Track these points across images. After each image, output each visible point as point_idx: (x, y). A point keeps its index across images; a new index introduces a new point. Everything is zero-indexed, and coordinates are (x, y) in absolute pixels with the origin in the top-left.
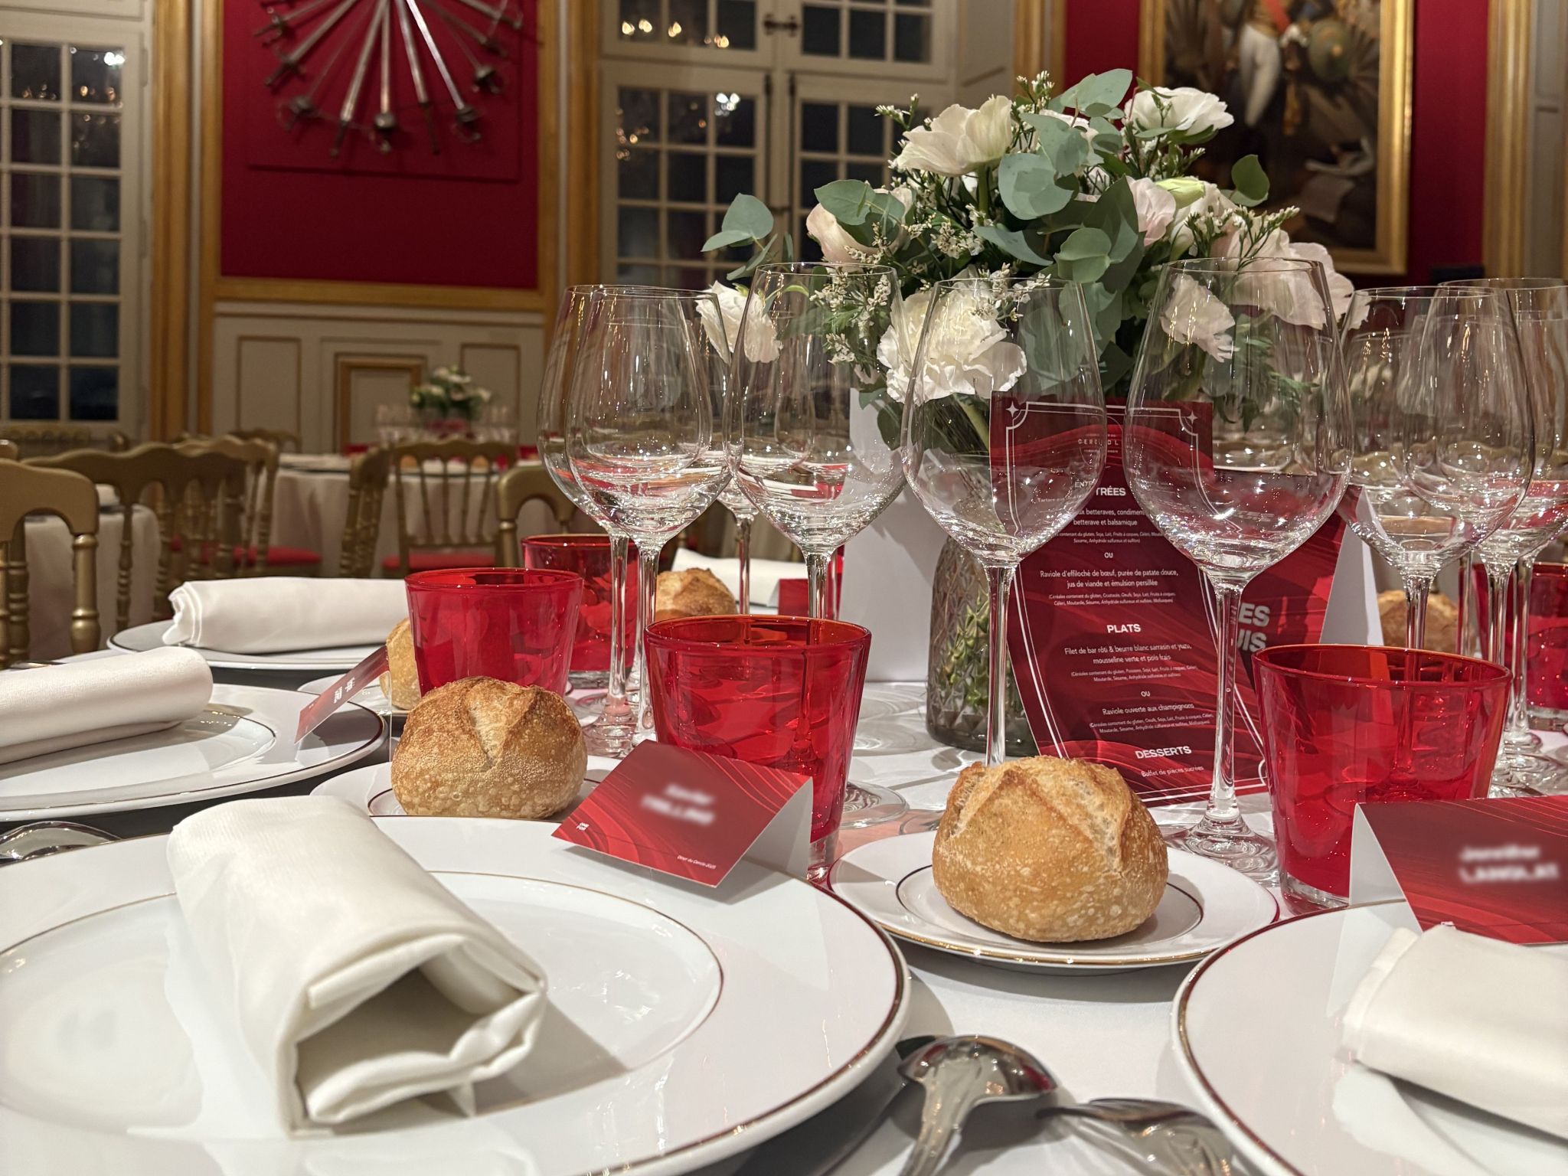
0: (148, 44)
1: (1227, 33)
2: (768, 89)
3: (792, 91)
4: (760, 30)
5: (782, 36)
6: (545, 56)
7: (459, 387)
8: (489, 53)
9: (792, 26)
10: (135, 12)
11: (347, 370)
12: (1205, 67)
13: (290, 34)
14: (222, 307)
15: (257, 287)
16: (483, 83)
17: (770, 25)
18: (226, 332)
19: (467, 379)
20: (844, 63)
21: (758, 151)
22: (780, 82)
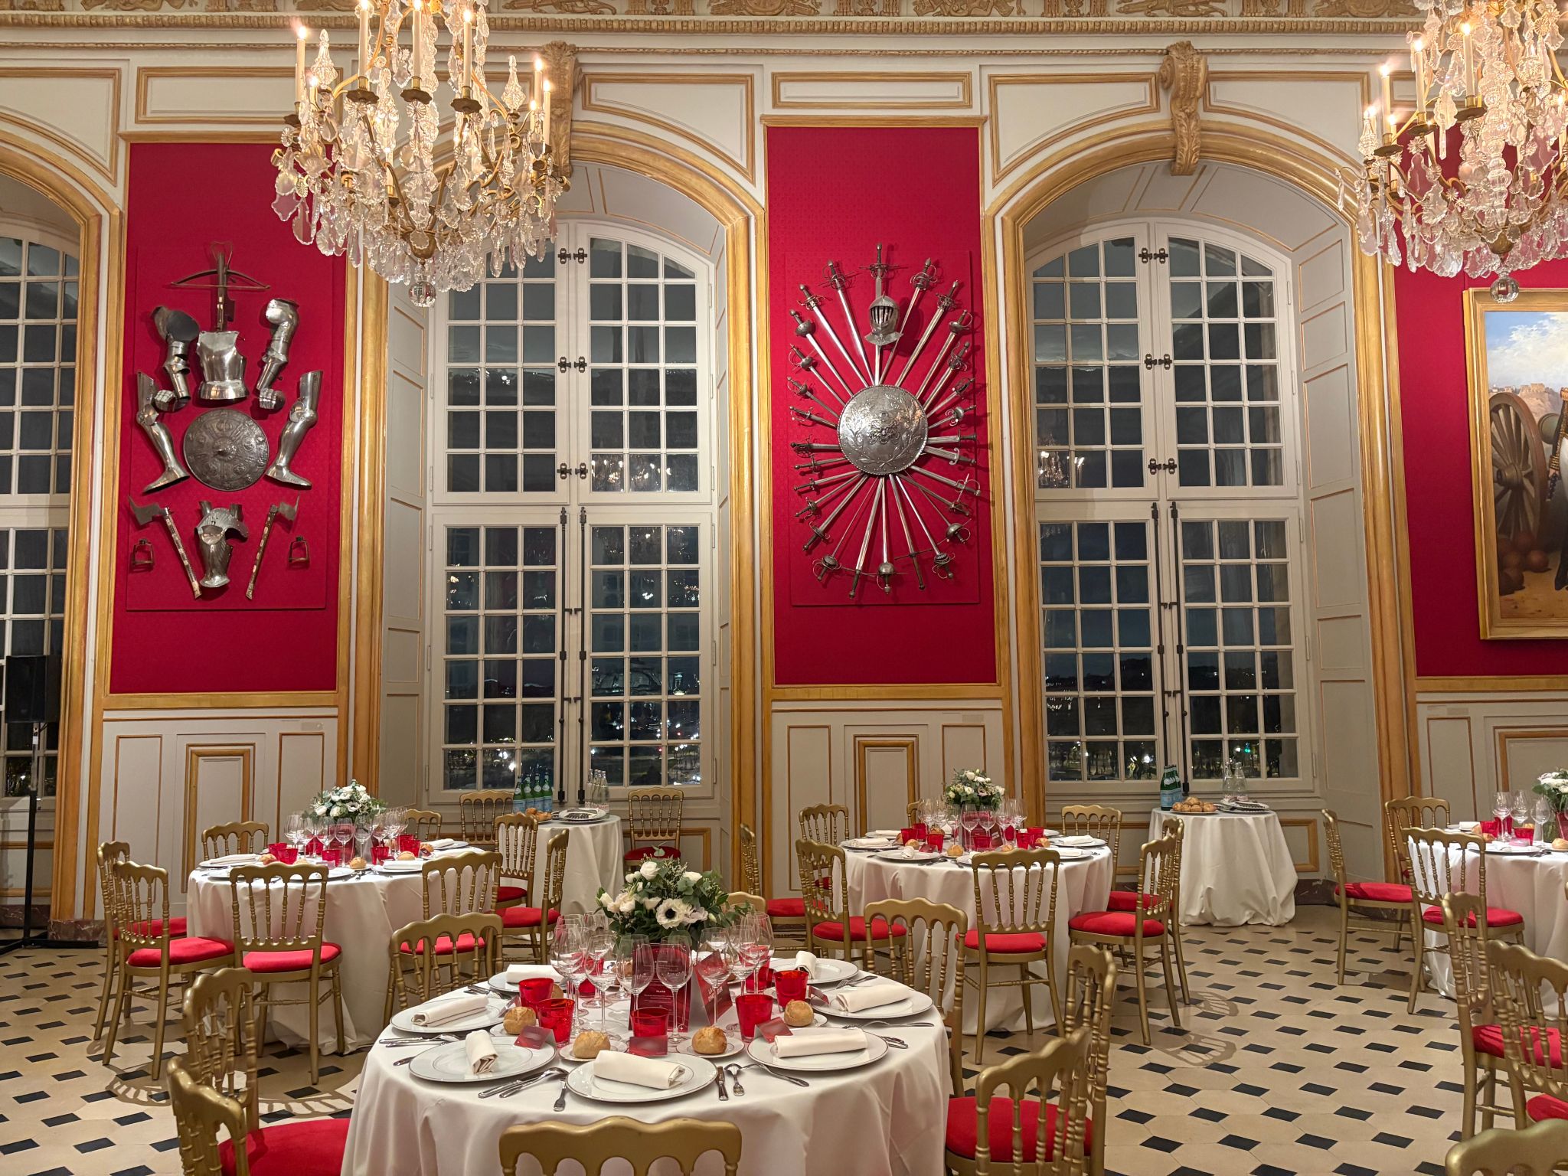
0: (716, 521)
1: (1547, 447)
2: (1155, 515)
3: (1174, 515)
4: (1146, 471)
5: (1163, 474)
6: (996, 512)
7: (983, 785)
8: (956, 515)
9: (1171, 466)
10: (708, 501)
11: (862, 747)
12: (1529, 476)
13: (819, 513)
14: (776, 706)
15: (799, 690)
16: (954, 536)
17: (1154, 467)
18: (780, 724)
19: (988, 779)
20: (1213, 490)
21: (1150, 561)
22: (1164, 509)
